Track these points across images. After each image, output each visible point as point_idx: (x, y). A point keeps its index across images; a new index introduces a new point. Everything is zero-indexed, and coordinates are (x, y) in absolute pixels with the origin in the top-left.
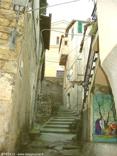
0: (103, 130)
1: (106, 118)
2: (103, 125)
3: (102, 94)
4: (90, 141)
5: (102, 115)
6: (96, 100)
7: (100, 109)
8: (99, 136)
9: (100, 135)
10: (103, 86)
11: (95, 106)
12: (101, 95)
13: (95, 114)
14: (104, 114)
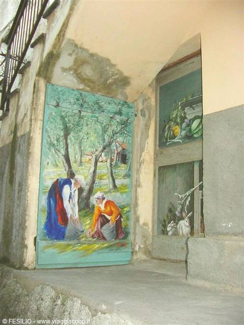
0: (74, 221)
1: (86, 178)
2: (74, 205)
3: (78, 89)
4: (25, 265)
5: (74, 166)
6: (58, 105)
7: (69, 141)
8: (60, 246)
9: (62, 243)
10: (92, 55)
11: (51, 129)
12: (76, 93)
13: (50, 160)
14: (81, 162)
